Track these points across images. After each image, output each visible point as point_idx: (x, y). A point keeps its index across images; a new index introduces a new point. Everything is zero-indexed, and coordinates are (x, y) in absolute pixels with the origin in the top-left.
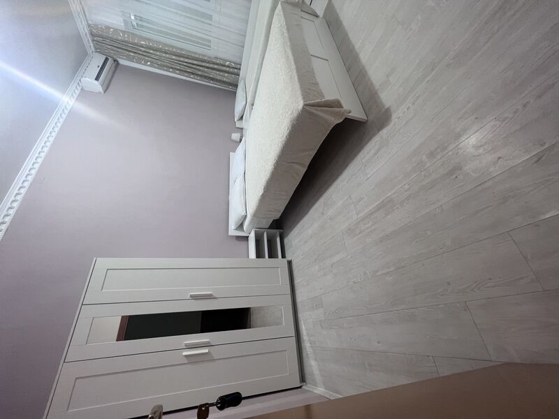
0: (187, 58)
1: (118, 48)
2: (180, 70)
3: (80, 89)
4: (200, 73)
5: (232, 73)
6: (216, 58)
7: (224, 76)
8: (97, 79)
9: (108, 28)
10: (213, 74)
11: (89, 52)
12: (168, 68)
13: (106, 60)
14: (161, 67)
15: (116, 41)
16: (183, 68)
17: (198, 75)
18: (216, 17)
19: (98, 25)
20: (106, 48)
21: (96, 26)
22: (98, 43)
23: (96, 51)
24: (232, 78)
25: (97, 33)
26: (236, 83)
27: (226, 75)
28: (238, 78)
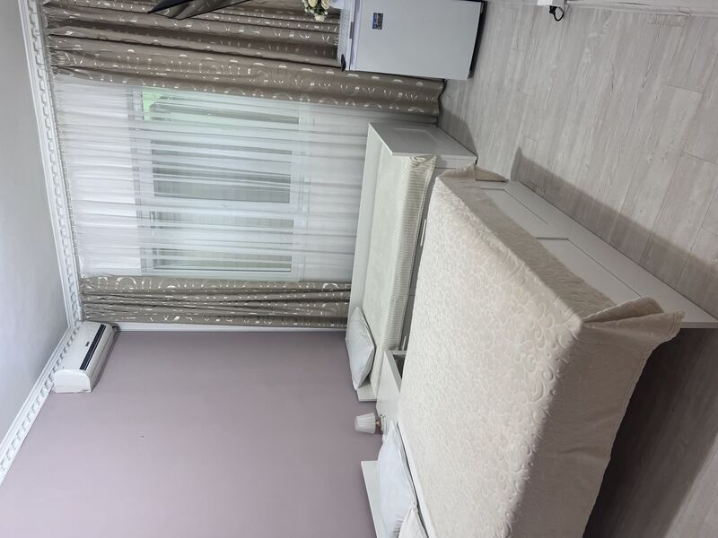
0: (249, 294)
1: (125, 305)
2: (235, 316)
4: (273, 313)
5: (335, 300)
6: (303, 281)
7: (321, 309)
8: (83, 367)
9: (113, 278)
10: (298, 309)
11: (71, 321)
12: (211, 318)
13: (102, 329)
14: (199, 319)
15: (125, 294)
16: (241, 312)
17: (268, 317)
18: (299, 222)
19: (97, 278)
20: (103, 311)
21: (94, 279)
22: (91, 305)
23: (84, 319)
24: (336, 307)
25: (94, 290)
26: (344, 316)
27: (324, 305)
28: (348, 306)
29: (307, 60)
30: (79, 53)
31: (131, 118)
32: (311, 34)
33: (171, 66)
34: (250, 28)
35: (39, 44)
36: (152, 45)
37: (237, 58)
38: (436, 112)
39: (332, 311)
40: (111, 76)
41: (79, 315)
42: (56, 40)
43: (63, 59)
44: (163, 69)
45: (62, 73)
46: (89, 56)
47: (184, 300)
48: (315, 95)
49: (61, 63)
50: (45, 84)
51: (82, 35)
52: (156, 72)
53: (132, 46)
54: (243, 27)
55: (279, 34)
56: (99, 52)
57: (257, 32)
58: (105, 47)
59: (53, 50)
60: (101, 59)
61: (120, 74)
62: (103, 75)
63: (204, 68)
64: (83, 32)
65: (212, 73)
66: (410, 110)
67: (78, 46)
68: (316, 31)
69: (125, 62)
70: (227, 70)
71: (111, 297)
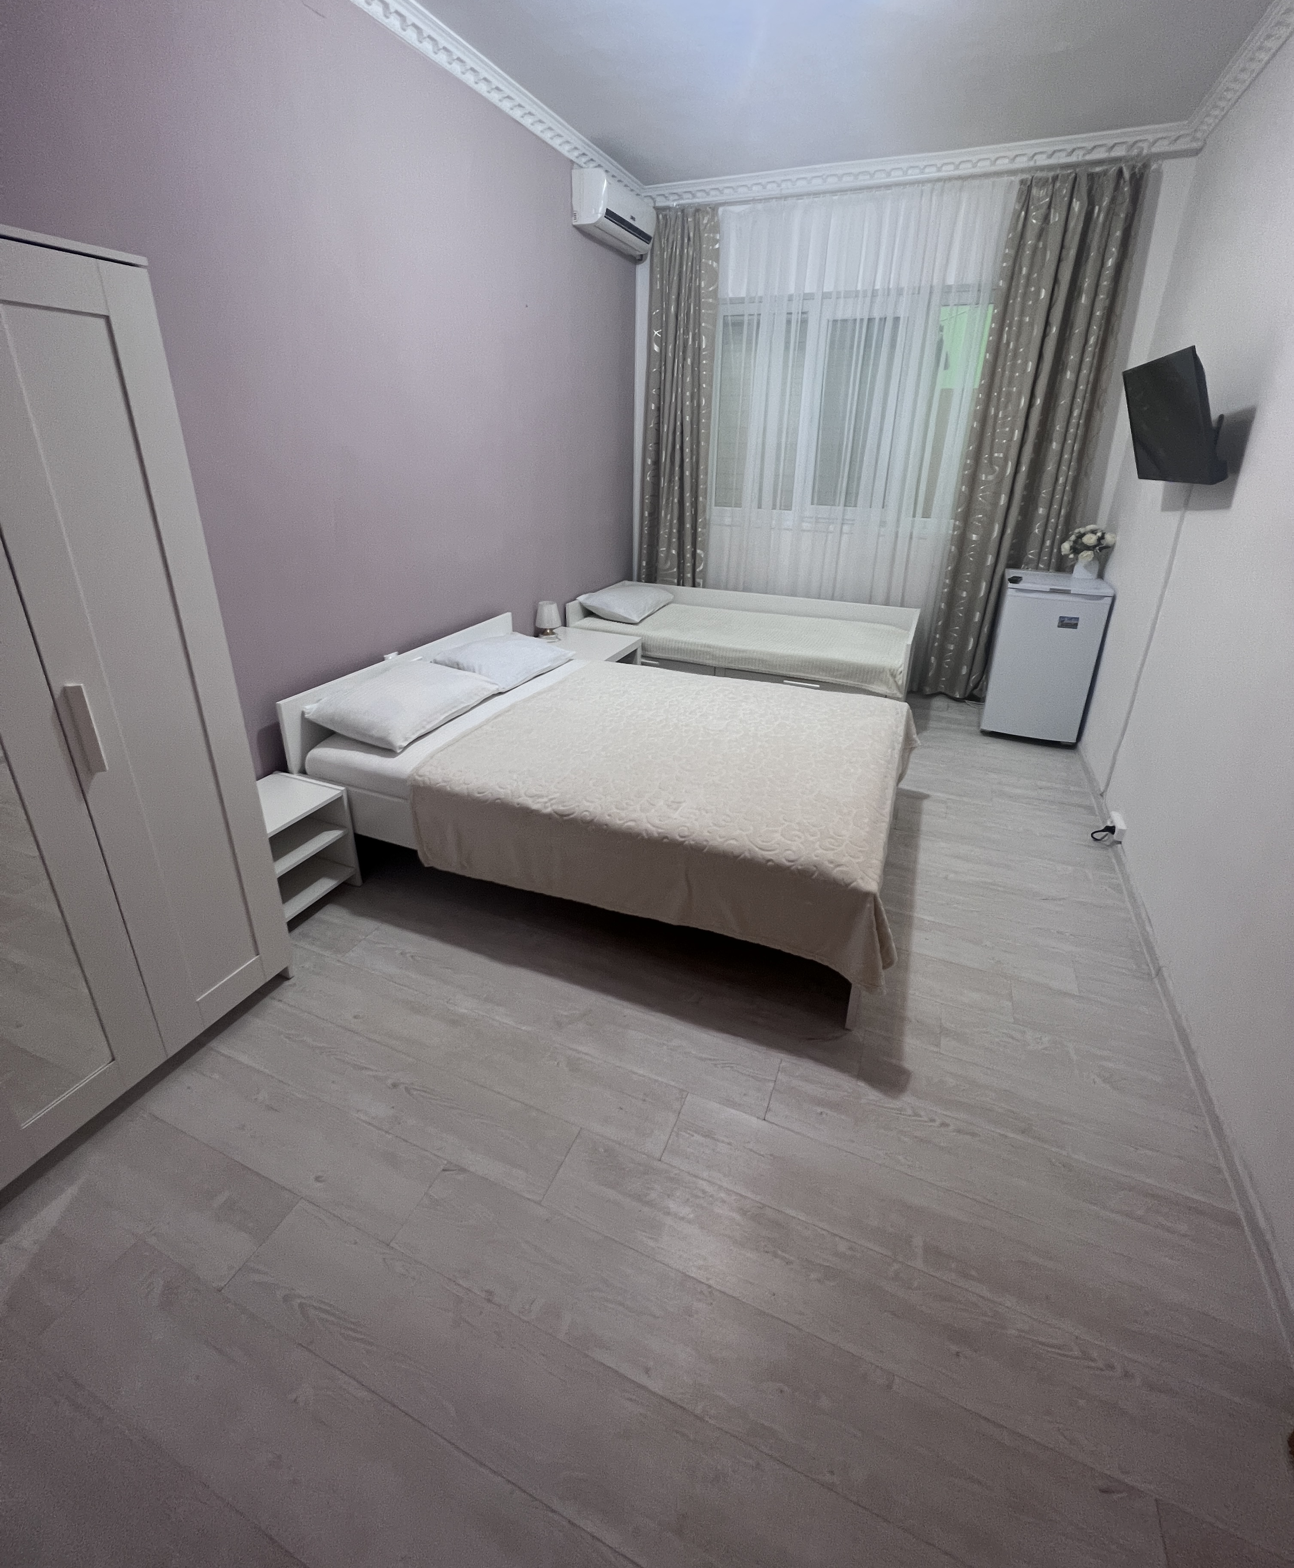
3: (573, 156)
4: (664, 483)
5: (680, 566)
6: (706, 525)
7: (669, 548)
8: (610, 214)
9: (716, 255)
10: (668, 517)
11: (652, 190)
13: (646, 238)
15: (695, 273)
17: (656, 477)
18: (789, 518)
19: (718, 232)
20: (670, 240)
21: (716, 228)
22: (679, 222)
23: (658, 210)
24: (671, 568)
25: (702, 228)
26: (659, 579)
27: (674, 552)
28: (672, 583)
29: (1009, 531)
30: (1046, 218)
31: (947, 290)
32: (1041, 535)
33: (1016, 350)
34: (1057, 458)
35: (1063, 159)
36: (1047, 324)
37: (1019, 441)
38: (928, 690)
39: (666, 563)
40: (1010, 263)
41: (661, 202)
42: (1068, 185)
43: (1040, 194)
44: (1013, 336)
45: (1020, 192)
46: (1041, 234)
47: (684, 359)
48: (961, 541)
49: (1034, 191)
50: (1003, 164)
51: (1072, 224)
52: (1010, 327)
53: (1049, 297)
54: (1059, 449)
55: (1044, 493)
56: (1045, 248)
57: (1050, 468)
58: (1050, 256)
59: (1055, 179)
60: (1035, 249)
61: (1012, 276)
62: (1013, 252)
63: (1009, 394)
64: (1076, 225)
65: (1002, 405)
66: (933, 658)
67: (1056, 218)
68: (1043, 542)
69: (1027, 285)
70: (1004, 425)
71: (691, 253)
